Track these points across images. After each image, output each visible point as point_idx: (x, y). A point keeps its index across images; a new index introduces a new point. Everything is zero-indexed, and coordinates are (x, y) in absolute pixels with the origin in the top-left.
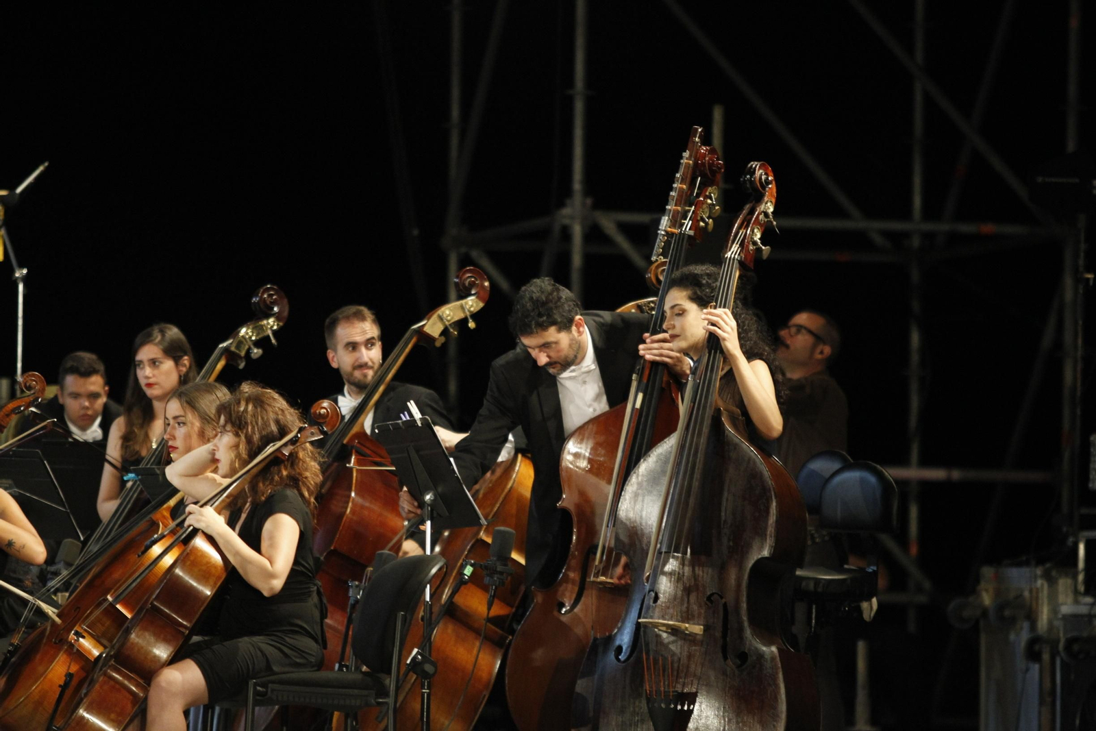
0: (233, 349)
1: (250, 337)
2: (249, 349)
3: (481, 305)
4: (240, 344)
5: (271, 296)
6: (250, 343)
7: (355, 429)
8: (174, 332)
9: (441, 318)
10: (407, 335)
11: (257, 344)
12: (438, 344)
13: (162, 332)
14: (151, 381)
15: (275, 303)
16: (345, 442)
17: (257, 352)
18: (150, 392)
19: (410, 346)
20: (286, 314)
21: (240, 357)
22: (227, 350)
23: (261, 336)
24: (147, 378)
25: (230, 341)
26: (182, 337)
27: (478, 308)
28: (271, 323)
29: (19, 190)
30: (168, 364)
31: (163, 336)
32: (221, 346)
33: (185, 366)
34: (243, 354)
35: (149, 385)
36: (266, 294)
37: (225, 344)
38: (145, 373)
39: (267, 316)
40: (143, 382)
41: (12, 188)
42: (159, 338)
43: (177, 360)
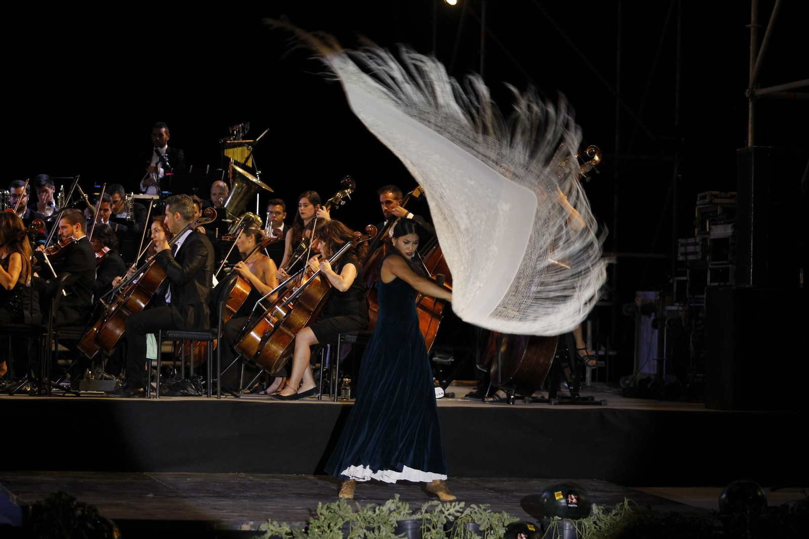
0: (333, 201)
1: (341, 197)
2: (340, 201)
4: (336, 199)
5: (348, 180)
6: (341, 199)
7: (385, 234)
11: (343, 199)
13: (310, 193)
14: (303, 212)
15: (350, 183)
16: (381, 239)
17: (343, 203)
18: (303, 216)
19: (407, 201)
20: (355, 187)
22: (331, 201)
23: (345, 196)
24: (302, 210)
25: (333, 198)
26: (318, 196)
28: (348, 192)
29: (258, 140)
30: (311, 206)
31: (311, 195)
32: (328, 200)
34: (337, 203)
35: (302, 213)
36: (347, 179)
37: (331, 199)
38: (301, 209)
39: (347, 189)
40: (300, 212)
41: (255, 139)
42: (309, 195)
43: (314, 204)
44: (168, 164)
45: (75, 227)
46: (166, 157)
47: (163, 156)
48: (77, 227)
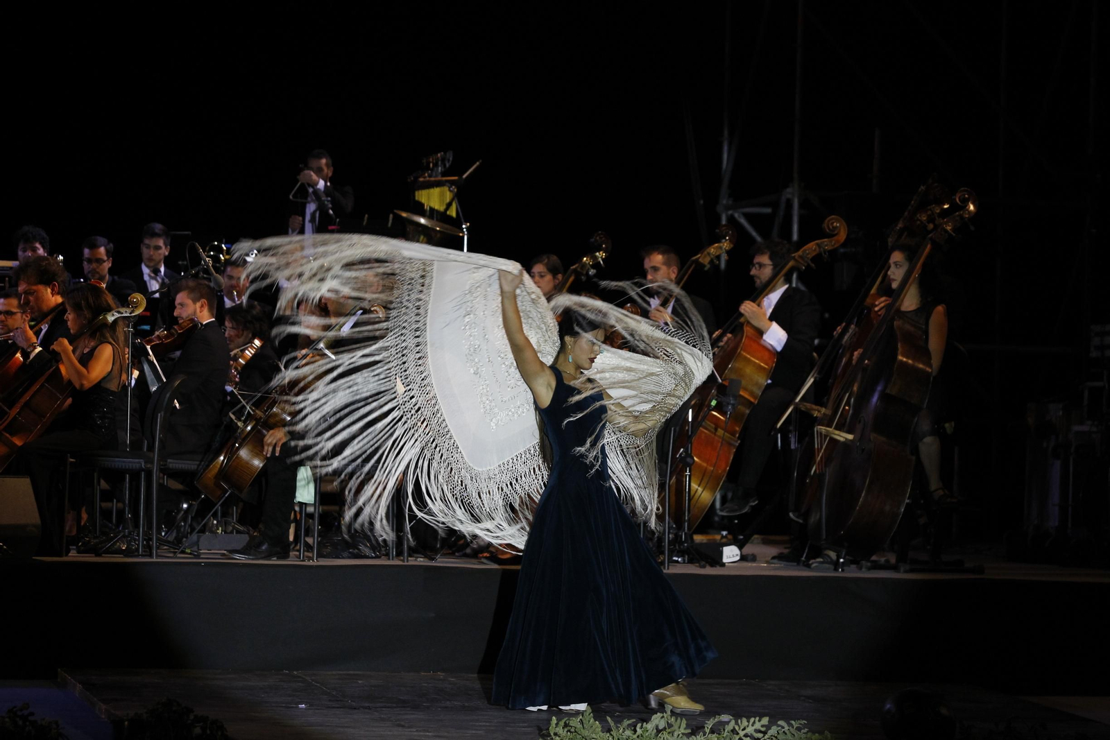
0: (579, 269)
1: (589, 263)
2: (588, 270)
3: (732, 246)
4: (583, 267)
5: (600, 238)
6: (588, 266)
8: (554, 258)
9: (709, 254)
10: (689, 263)
11: (593, 267)
12: (706, 269)
13: (548, 258)
15: (603, 242)
17: (593, 271)
19: (691, 270)
20: (610, 248)
21: (583, 275)
22: (575, 270)
23: (596, 262)
25: (577, 265)
26: (559, 261)
27: (730, 248)
28: (600, 255)
29: (464, 176)
30: (548, 277)
32: (572, 268)
33: (558, 279)
34: (585, 272)
36: (598, 237)
37: (574, 267)
39: (599, 251)
41: (460, 175)
42: (546, 261)
43: (554, 277)
44: (331, 212)
45: (198, 305)
46: (328, 201)
47: (324, 201)
48: (202, 306)
